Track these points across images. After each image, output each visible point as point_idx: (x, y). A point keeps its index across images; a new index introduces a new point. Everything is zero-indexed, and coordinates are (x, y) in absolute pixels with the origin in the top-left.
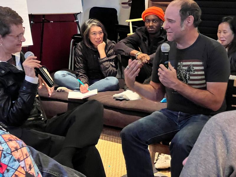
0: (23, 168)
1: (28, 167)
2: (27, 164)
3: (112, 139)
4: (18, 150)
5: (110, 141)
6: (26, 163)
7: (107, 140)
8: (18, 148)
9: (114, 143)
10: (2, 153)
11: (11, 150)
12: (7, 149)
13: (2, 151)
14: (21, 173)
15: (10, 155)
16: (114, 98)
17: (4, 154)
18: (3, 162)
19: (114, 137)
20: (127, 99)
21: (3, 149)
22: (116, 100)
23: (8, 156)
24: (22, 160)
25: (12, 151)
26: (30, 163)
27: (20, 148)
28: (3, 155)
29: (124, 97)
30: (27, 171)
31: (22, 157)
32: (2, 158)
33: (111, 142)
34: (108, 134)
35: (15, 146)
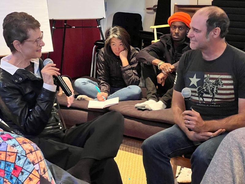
0: (38, 171)
1: (42, 170)
2: (42, 167)
3: (134, 151)
4: (33, 153)
5: (131, 152)
6: (40, 167)
7: (128, 151)
8: (33, 151)
9: (135, 154)
10: (16, 155)
11: (25, 152)
12: (22, 151)
13: (17, 153)
14: (36, 176)
15: (24, 157)
16: (136, 108)
17: (19, 157)
18: (18, 165)
19: (136, 148)
20: (149, 109)
21: (18, 151)
22: (138, 110)
23: (23, 158)
24: (36, 163)
25: (27, 153)
26: (44, 167)
27: (35, 151)
28: (17, 157)
29: (146, 107)
30: (42, 175)
31: (37, 160)
32: (17, 160)
33: (132, 154)
34: (129, 146)
35: (30, 148)
